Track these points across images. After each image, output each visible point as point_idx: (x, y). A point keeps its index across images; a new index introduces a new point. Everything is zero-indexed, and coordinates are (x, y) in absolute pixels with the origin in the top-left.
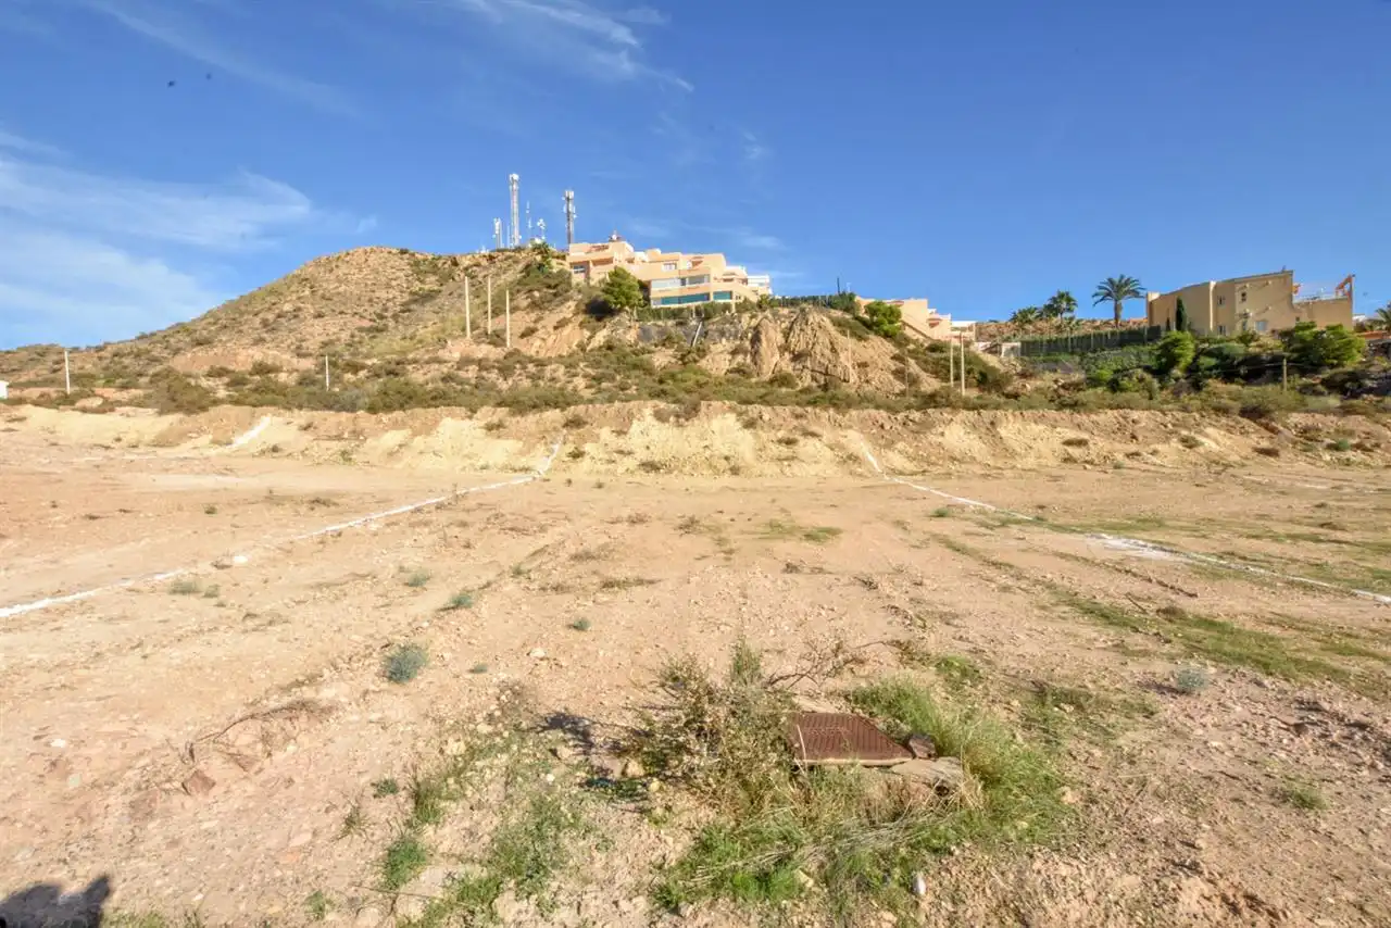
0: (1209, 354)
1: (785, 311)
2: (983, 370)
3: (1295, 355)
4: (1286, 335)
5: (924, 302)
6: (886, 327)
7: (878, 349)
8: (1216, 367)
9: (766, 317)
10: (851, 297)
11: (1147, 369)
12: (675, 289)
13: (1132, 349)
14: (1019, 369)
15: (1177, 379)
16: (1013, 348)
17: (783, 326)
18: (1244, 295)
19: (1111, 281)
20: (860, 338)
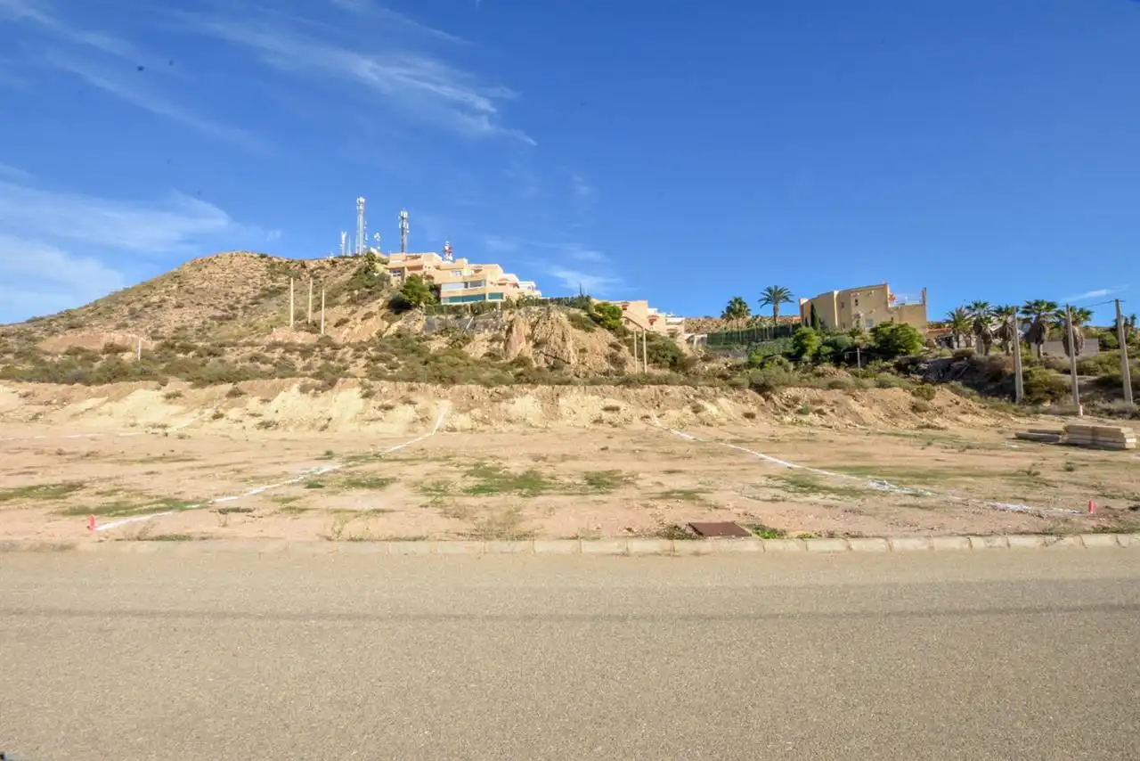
0: (827, 344)
1: (536, 309)
2: (676, 355)
3: (879, 345)
4: (874, 330)
5: (646, 302)
6: (611, 322)
7: (601, 339)
8: (832, 353)
9: (520, 314)
10: (588, 299)
11: (788, 355)
12: (460, 291)
13: (782, 340)
14: (704, 353)
15: (806, 363)
16: (702, 339)
17: (533, 320)
18: (856, 301)
19: (770, 290)
20: (588, 330)
